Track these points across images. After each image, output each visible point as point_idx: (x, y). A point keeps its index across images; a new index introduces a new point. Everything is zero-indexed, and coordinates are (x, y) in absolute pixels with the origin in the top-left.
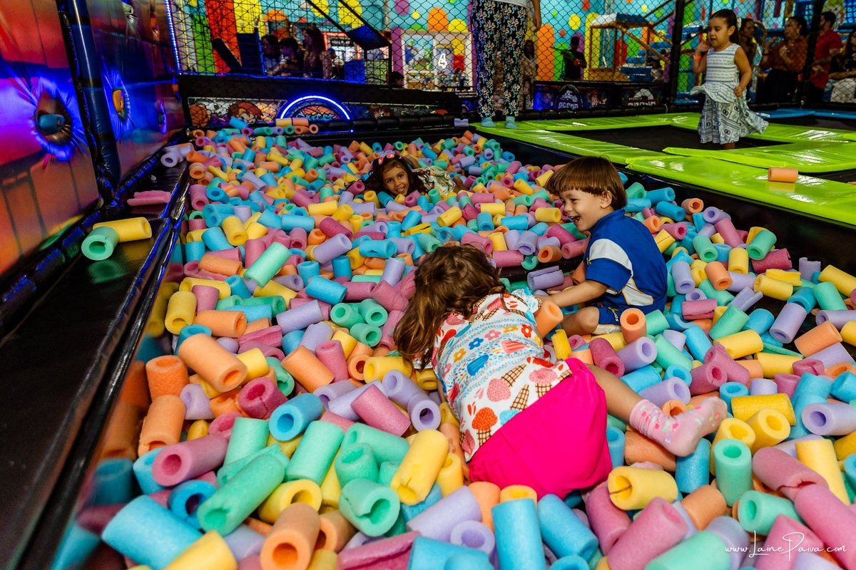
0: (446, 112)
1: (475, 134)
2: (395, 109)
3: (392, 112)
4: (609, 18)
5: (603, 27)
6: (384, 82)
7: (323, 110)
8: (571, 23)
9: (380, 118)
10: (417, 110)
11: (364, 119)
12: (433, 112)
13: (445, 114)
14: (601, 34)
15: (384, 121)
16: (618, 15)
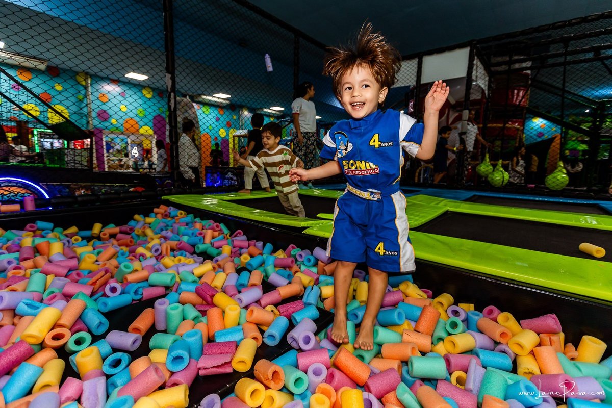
0: (144, 189)
1: (171, 207)
2: (96, 188)
3: (93, 190)
4: (244, 132)
5: (239, 137)
6: (86, 166)
7: (17, 190)
8: (220, 133)
9: (81, 196)
10: (117, 188)
11: (62, 197)
12: (131, 189)
13: (143, 191)
14: (240, 140)
15: (85, 198)
16: (249, 130)
